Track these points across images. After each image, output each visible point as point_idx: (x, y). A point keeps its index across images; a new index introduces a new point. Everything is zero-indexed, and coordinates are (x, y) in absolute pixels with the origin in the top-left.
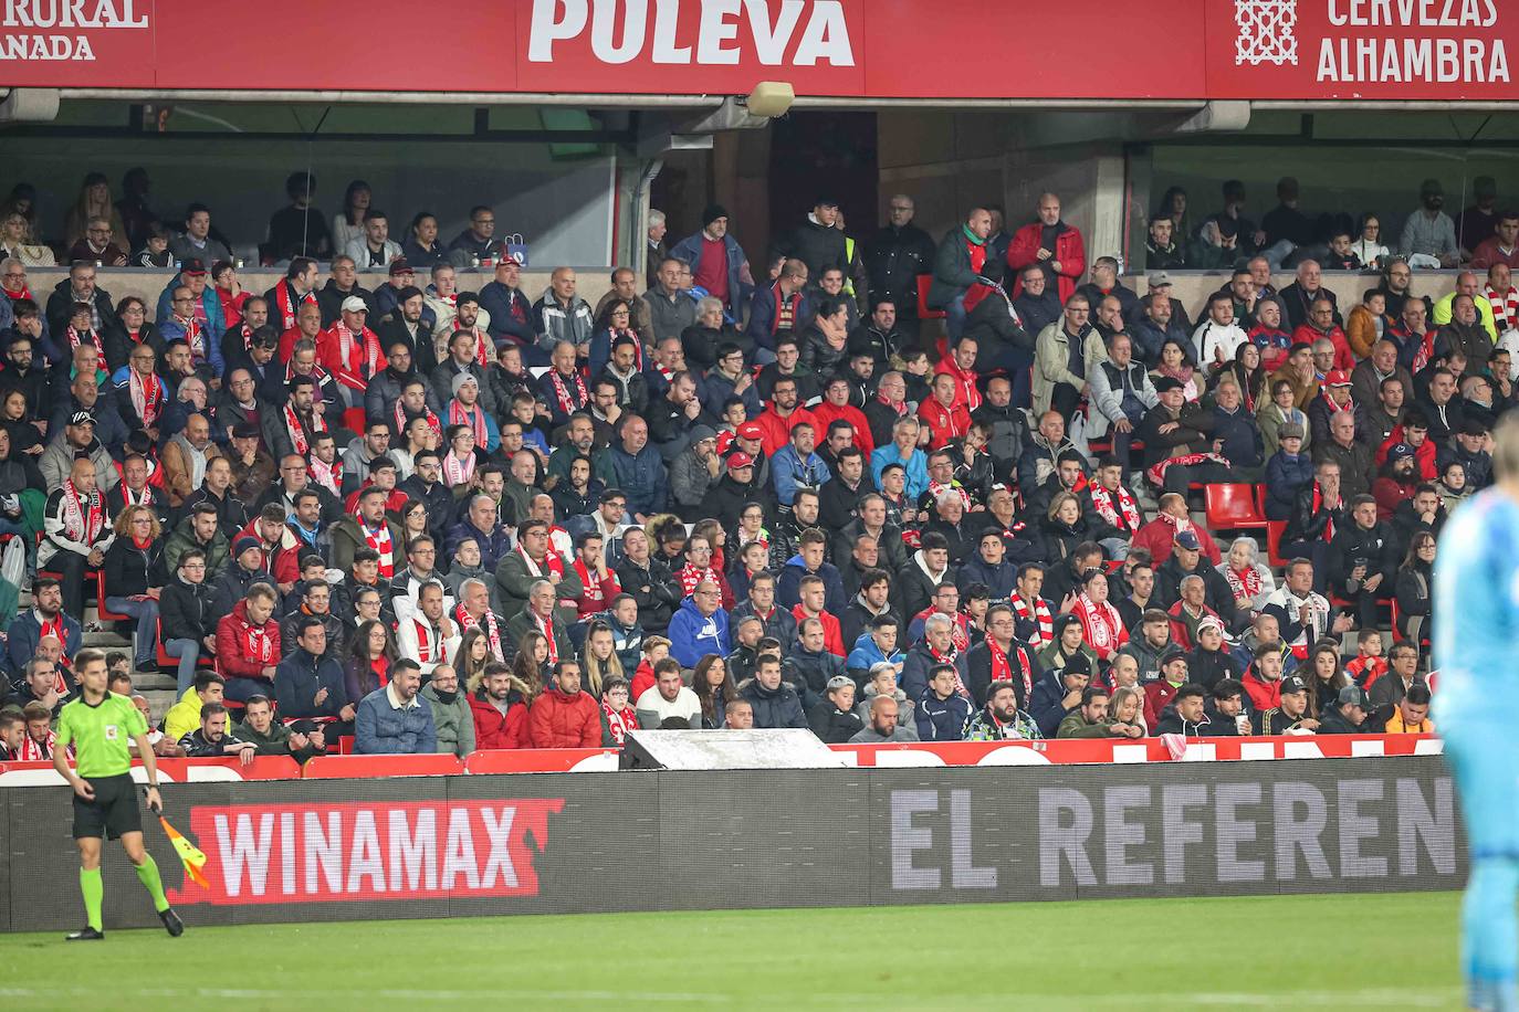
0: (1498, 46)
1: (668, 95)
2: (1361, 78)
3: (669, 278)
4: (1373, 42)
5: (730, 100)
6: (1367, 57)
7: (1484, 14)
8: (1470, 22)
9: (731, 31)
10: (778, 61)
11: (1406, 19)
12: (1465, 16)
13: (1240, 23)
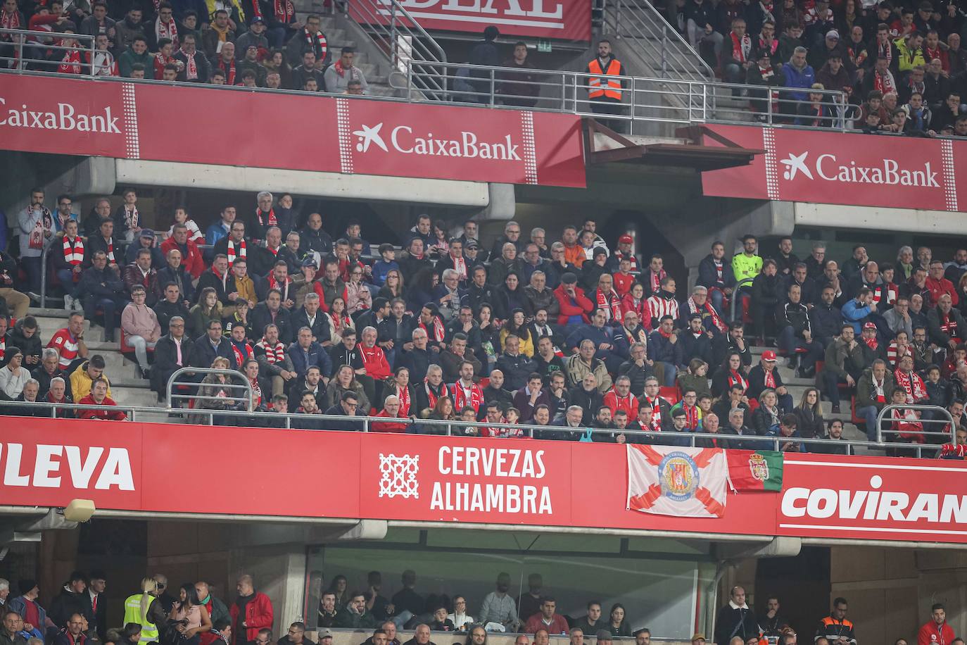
0: (546, 491)
1: (13, 506)
2: (458, 508)
3: (10, 625)
4: (466, 485)
5: (53, 510)
6: (462, 495)
7: (537, 470)
8: (528, 475)
9: (55, 466)
10: (85, 486)
11: (488, 472)
12: (525, 471)
13: (383, 471)
